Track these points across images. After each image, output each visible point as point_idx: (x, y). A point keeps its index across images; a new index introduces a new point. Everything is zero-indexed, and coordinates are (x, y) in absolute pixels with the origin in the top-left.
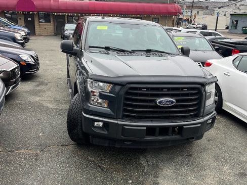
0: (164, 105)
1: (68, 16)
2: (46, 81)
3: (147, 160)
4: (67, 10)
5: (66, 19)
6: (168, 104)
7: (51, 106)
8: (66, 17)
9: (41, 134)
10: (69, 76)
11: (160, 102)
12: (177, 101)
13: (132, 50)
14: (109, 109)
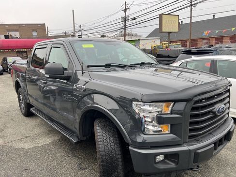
14: (172, 135)
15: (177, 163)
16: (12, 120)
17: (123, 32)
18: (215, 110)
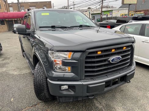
0: (115, 62)
1: (14, 20)
2: (8, 57)
3: (100, 102)
4: (13, 17)
5: (14, 22)
6: (117, 61)
7: (15, 73)
8: (13, 21)
9: (12, 99)
10: (23, 51)
11: (113, 60)
12: (123, 57)
13: (71, 27)
14: (72, 74)
15: (74, 91)
16: (16, 58)
17: (101, 5)
18: (109, 60)
